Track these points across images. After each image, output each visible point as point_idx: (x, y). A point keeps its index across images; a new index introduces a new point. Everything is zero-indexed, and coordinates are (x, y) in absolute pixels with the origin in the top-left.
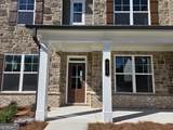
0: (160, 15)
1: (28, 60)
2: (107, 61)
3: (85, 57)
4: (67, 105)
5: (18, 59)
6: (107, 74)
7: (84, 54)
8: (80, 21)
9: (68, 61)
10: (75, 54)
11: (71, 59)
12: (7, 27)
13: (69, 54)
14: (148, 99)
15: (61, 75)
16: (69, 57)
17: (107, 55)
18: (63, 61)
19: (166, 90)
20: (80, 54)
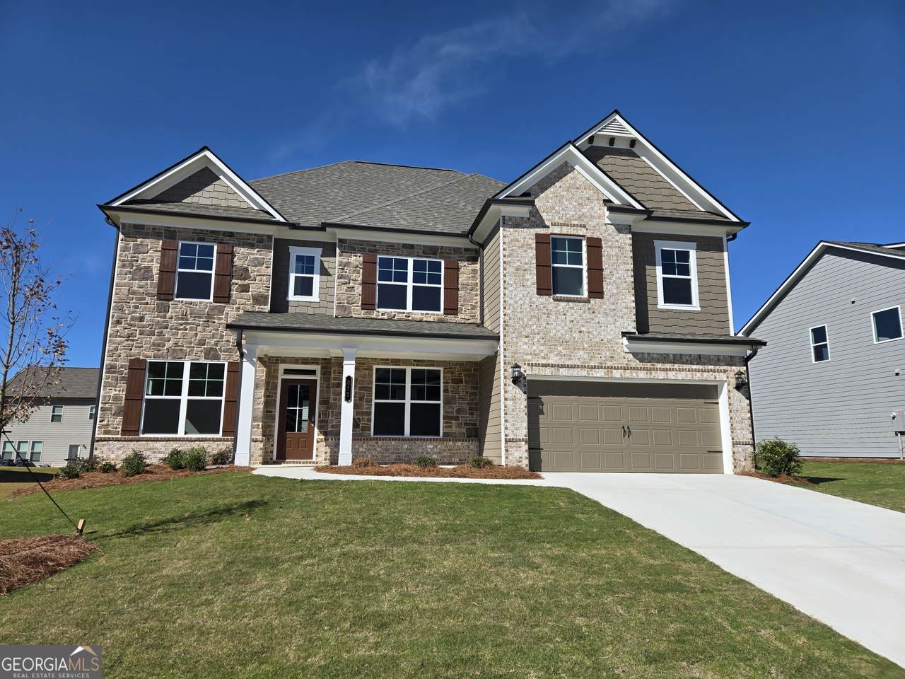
0: (461, 293)
1: (197, 369)
2: (349, 378)
3: (318, 368)
4: (274, 463)
5: (177, 369)
6: (348, 398)
7: (314, 361)
8: (310, 294)
9: (281, 376)
10: (296, 361)
11: (287, 372)
12: (153, 303)
13: (284, 360)
14: (430, 447)
15: (266, 404)
16: (282, 367)
17: (349, 370)
18: (271, 375)
19: (464, 430)
20: (305, 361)
